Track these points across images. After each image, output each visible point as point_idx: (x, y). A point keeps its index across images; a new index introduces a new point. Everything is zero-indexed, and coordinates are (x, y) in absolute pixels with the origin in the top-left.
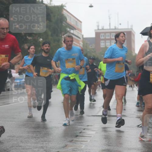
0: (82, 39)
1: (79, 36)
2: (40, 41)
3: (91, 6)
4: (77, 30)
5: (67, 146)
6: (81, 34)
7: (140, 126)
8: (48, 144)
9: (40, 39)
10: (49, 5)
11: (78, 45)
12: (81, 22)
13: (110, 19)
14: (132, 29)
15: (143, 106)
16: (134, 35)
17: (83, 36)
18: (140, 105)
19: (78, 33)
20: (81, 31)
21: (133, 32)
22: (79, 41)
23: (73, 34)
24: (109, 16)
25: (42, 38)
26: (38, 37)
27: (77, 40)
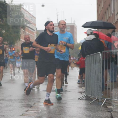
0: (36, 31)
1: (34, 28)
2: (3, 32)
3: (43, 6)
4: (32, 24)
5: (24, 115)
6: (35, 28)
7: (80, 99)
8: (9, 113)
9: (3, 31)
10: (10, 4)
11: (33, 35)
12: (35, 18)
13: (57, 15)
14: (74, 24)
15: (83, 83)
16: (76, 29)
17: (37, 29)
18: (80, 82)
19: (33, 26)
20: (35, 25)
21: (75, 26)
22: (34, 32)
23: (29, 27)
24: (57, 14)
25: (5, 30)
26: (1, 29)
27: (32, 32)
